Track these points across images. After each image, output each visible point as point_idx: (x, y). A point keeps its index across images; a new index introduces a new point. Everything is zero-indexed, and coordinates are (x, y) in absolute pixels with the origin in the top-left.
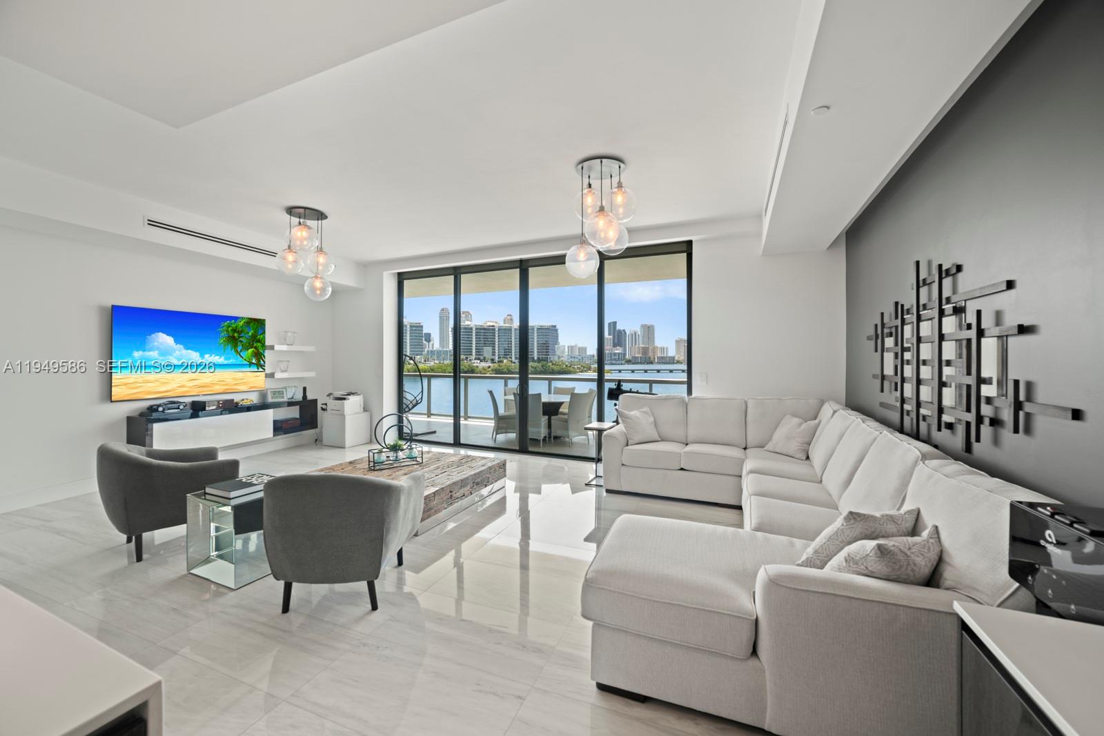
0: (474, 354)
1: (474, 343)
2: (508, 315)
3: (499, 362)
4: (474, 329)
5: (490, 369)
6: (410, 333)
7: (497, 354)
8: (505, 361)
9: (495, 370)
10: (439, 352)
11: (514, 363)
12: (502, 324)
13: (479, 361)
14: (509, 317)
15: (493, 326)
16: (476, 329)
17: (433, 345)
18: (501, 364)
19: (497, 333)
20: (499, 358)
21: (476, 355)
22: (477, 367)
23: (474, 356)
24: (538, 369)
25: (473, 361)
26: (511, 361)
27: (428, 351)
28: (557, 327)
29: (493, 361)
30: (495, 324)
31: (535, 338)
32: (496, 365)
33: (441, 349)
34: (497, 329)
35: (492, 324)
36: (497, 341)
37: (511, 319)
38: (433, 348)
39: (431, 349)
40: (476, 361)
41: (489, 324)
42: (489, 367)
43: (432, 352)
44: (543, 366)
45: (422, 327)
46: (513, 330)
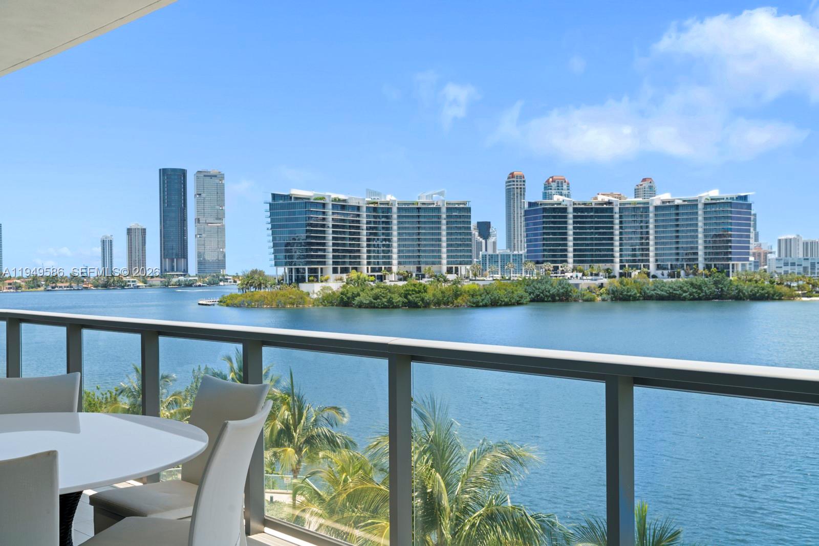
0: (571, 260)
1: (571, 238)
2: (644, 180)
3: (621, 275)
4: (570, 210)
5: (603, 290)
6: (448, 223)
7: (617, 260)
8: (635, 273)
9: (613, 292)
10: (505, 258)
11: (654, 277)
12: (631, 199)
13: (580, 275)
14: (646, 184)
15: (610, 203)
16: (575, 210)
17: (494, 243)
18: (625, 280)
19: (617, 216)
20: (622, 267)
21: (575, 261)
22: (577, 285)
23: (570, 265)
24: (705, 289)
25: (568, 275)
26: (648, 274)
27: (484, 257)
28: (750, 201)
29: (609, 274)
30: (611, 198)
31: (700, 224)
32: (616, 282)
33: (508, 252)
34: (617, 210)
35: (606, 199)
36: (617, 232)
37: (651, 187)
38: (494, 249)
39: (490, 252)
40: (574, 274)
41: (601, 198)
42: (601, 286)
43: (493, 258)
44: (716, 283)
45: (469, 210)
46: (651, 209)
